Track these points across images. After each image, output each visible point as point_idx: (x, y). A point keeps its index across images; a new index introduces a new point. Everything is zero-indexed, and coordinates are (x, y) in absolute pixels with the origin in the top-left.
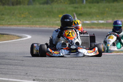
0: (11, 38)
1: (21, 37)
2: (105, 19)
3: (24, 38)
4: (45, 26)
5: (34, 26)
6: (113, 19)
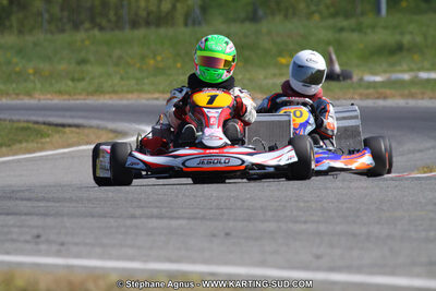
0: (87, 136)
1: (123, 135)
3: (132, 136)
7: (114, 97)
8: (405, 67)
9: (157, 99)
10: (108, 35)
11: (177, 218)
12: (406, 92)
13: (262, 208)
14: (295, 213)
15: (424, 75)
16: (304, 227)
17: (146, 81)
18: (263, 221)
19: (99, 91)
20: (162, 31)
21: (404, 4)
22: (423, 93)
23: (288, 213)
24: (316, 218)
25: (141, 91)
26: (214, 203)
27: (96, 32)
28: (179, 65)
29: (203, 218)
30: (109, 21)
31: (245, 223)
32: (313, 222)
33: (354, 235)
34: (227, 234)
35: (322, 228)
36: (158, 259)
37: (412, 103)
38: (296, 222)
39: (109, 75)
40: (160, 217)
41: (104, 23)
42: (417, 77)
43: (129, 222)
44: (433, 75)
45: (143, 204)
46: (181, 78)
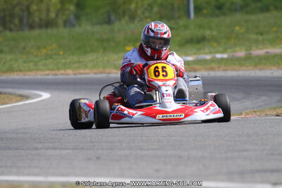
0: (3, 99)
1: (27, 97)
2: (229, 50)
3: (33, 98)
4: (87, 71)
5: (62, 72)
6: (247, 50)
7: (21, 74)
8: (207, 51)
9: (48, 75)
10: (14, 34)
11: (65, 149)
12: (208, 67)
13: (120, 141)
14: (141, 144)
15: (219, 56)
16: (146, 152)
17: (40, 63)
18: (120, 150)
19: (11, 70)
20: (50, 31)
21: (205, 11)
22: (219, 67)
23: (137, 144)
24: (154, 147)
25: (38, 70)
26: (88, 139)
27: (8, 33)
28: (61, 53)
29: (82, 149)
30: (15, 25)
31: (109, 151)
32: (152, 149)
35: (159, 153)
36: (53, 175)
37: (212, 74)
38: (141, 149)
39: (16, 60)
40: (54, 149)
41: (12, 26)
42: (214, 57)
43: (34, 152)
44: (225, 56)
45: (42, 141)
46: (64, 61)
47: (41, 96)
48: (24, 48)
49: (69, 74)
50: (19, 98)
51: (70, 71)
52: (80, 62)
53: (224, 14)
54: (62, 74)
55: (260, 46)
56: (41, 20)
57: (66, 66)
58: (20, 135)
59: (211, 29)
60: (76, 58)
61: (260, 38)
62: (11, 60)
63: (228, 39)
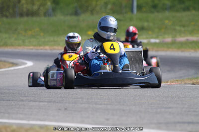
1: (16, 65)
2: (160, 37)
3: (20, 65)
5: (42, 47)
6: (173, 38)
7: (12, 48)
8: (145, 37)
9: (32, 49)
11: (42, 102)
13: (81, 98)
14: (96, 100)
15: (153, 41)
16: (100, 106)
17: (27, 41)
18: (82, 104)
19: (6, 45)
20: (34, 19)
21: (144, 9)
23: (93, 100)
24: (105, 103)
25: (25, 45)
26: (59, 96)
27: (5, 19)
28: (42, 34)
29: (54, 102)
30: (10, 13)
31: (74, 104)
32: (104, 104)
33: (124, 110)
34: (66, 109)
35: (109, 107)
36: (34, 119)
38: (96, 104)
39: (10, 38)
40: (35, 101)
41: (7, 14)
42: (149, 41)
43: (20, 103)
44: (157, 41)
45: (26, 95)
46: (43, 40)
47: (26, 64)
48: (16, 30)
49: (47, 49)
50: (11, 65)
51: (47, 47)
52: (54, 41)
53: (158, 12)
54: (41, 49)
55: (183, 35)
56: (28, 10)
57: (45, 44)
58: (11, 91)
59: (148, 21)
60: (52, 39)
61: (183, 29)
62: (6, 38)
63: (160, 29)
